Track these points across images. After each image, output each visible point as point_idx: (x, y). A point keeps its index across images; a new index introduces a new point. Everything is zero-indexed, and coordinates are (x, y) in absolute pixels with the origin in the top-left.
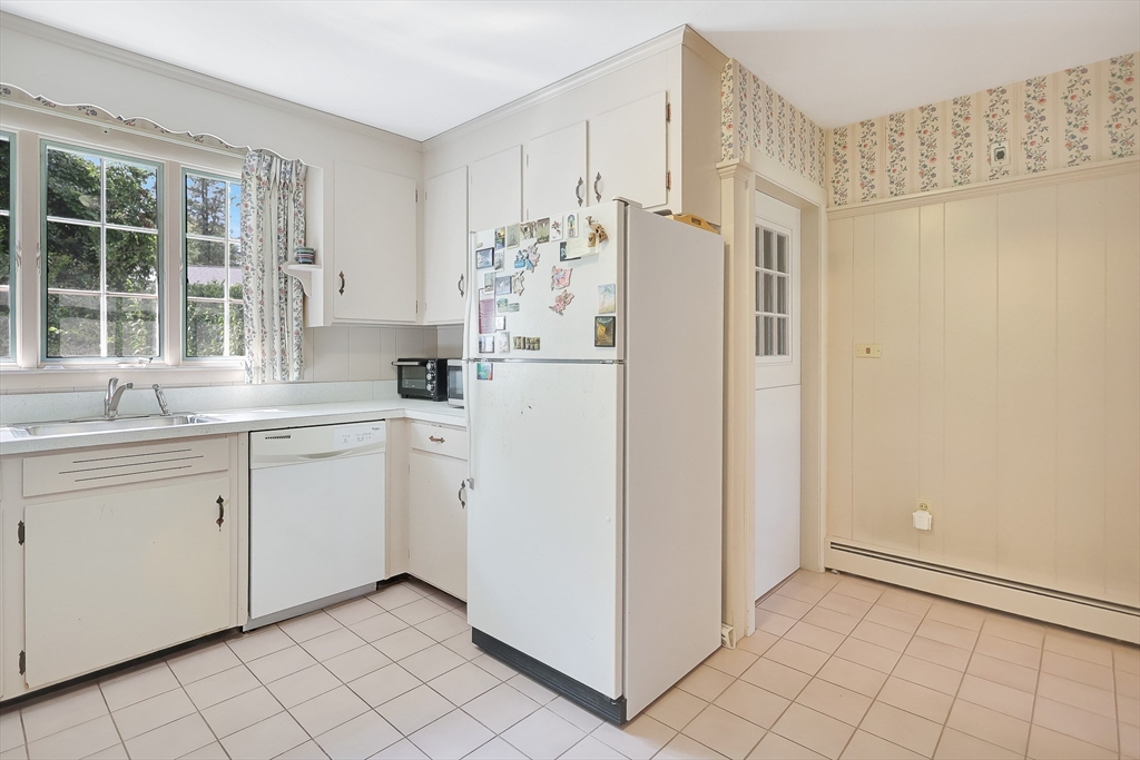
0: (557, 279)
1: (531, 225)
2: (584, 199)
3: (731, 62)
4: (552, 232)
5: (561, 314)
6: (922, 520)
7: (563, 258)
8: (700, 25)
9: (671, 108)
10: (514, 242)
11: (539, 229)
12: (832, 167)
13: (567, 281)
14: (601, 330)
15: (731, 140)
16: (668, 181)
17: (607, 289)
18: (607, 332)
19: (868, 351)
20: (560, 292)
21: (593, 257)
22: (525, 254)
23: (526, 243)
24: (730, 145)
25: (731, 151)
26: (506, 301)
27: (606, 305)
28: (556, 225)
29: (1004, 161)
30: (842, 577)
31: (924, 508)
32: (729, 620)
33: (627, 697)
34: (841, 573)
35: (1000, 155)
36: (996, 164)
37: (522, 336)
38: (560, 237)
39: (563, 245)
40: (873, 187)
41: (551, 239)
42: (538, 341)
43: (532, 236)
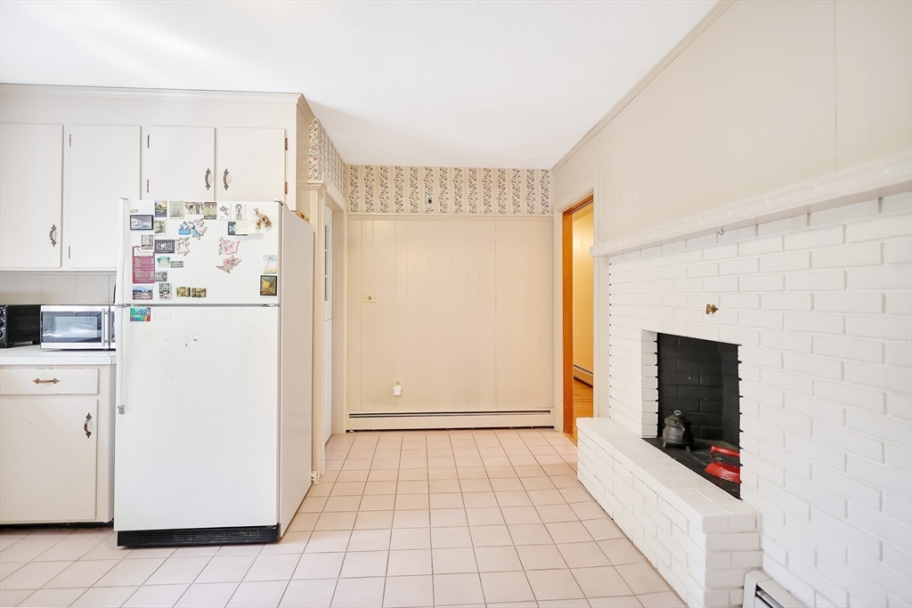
0: (224, 247)
1: (198, 205)
2: (212, 185)
3: (316, 119)
4: (220, 214)
5: (228, 271)
6: (397, 390)
7: (231, 233)
8: (307, 96)
9: (288, 141)
10: (176, 215)
11: (206, 209)
12: (350, 189)
13: (234, 249)
14: (266, 284)
15: (316, 167)
16: (286, 188)
17: (270, 258)
18: (270, 286)
19: (370, 298)
20: (228, 257)
21: (260, 236)
22: (191, 226)
23: (190, 217)
24: (315, 171)
25: (316, 174)
26: (169, 259)
27: (270, 268)
28: (224, 209)
29: (431, 205)
30: (356, 433)
31: (398, 383)
32: (315, 468)
33: (280, 522)
34: (355, 431)
35: (430, 201)
36: (428, 205)
37: (187, 287)
38: (228, 218)
39: (231, 224)
40: (372, 205)
41: (218, 217)
42: (205, 290)
43: (198, 212)
